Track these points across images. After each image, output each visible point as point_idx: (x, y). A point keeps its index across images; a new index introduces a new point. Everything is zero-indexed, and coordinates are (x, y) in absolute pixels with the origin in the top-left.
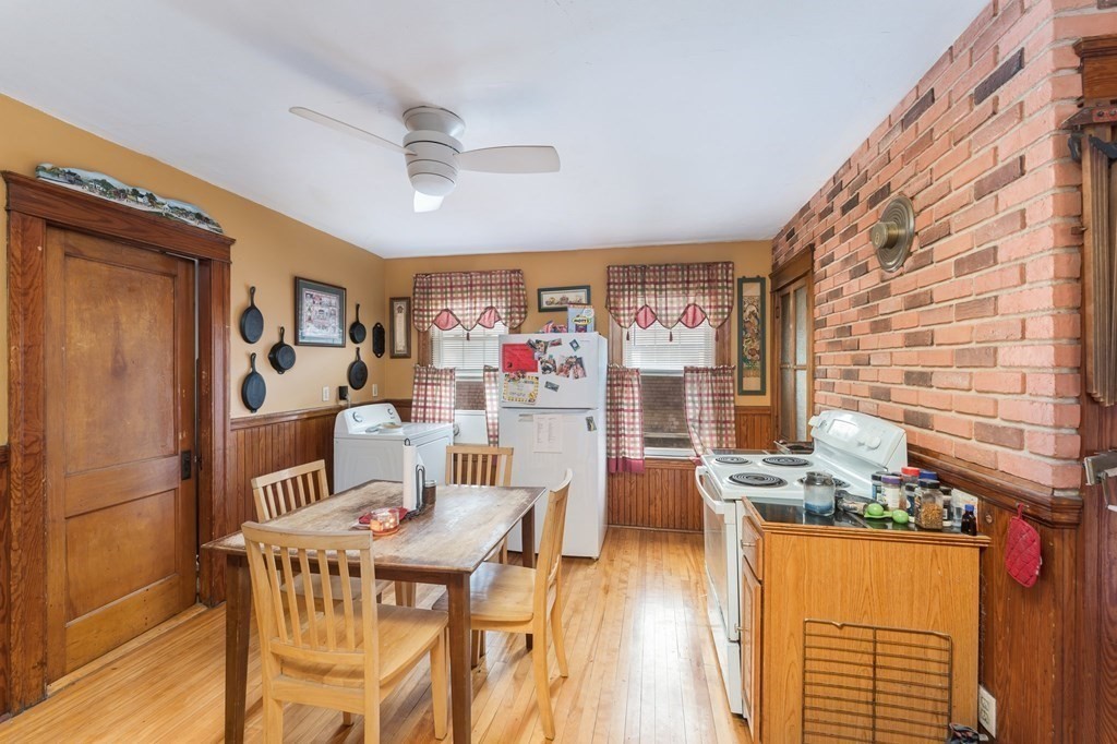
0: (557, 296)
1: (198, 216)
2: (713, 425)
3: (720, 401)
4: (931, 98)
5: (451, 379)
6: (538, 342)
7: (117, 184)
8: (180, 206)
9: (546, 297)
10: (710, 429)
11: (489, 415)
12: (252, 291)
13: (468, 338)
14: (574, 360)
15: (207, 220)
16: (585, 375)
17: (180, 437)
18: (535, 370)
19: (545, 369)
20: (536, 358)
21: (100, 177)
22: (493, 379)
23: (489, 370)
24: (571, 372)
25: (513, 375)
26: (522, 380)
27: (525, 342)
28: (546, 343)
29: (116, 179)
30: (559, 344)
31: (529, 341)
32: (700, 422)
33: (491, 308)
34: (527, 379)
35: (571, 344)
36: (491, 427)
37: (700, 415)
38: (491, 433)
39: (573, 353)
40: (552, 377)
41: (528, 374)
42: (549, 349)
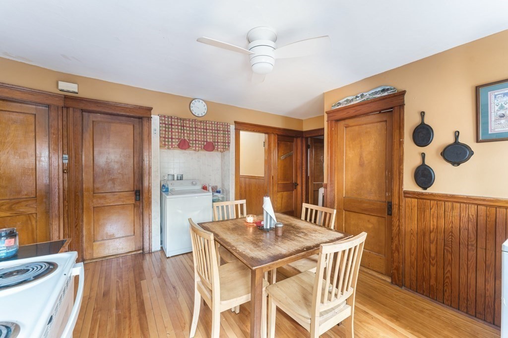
1: (383, 91)
7: (350, 98)
8: (373, 91)
12: (423, 114)
15: (388, 90)
17: (387, 195)
21: (345, 99)
29: (350, 96)
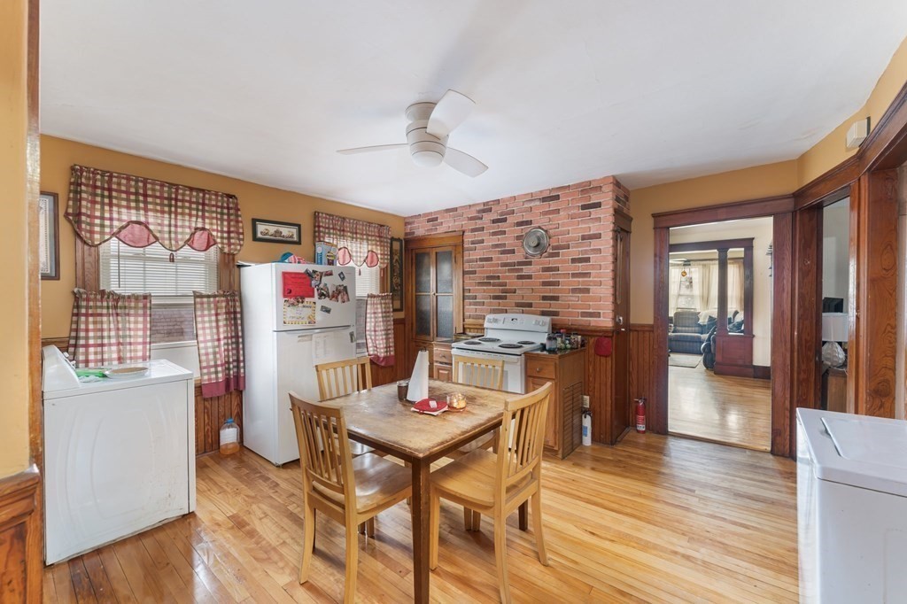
0: (272, 229)
2: (383, 333)
3: (386, 317)
4: (557, 197)
5: (145, 307)
6: (314, 272)
9: (261, 228)
10: (382, 335)
11: (202, 345)
13: (172, 260)
14: (342, 288)
16: (348, 300)
18: (313, 296)
19: (321, 295)
20: (313, 286)
22: (206, 306)
23: (198, 297)
24: (340, 297)
25: (292, 300)
26: (300, 305)
27: (303, 271)
28: (322, 273)
30: (331, 274)
31: (307, 270)
32: (375, 331)
33: (203, 229)
34: (305, 304)
35: (339, 275)
36: (203, 358)
37: (375, 326)
38: (204, 364)
39: (341, 283)
40: (326, 302)
41: (307, 299)
42: (323, 278)
